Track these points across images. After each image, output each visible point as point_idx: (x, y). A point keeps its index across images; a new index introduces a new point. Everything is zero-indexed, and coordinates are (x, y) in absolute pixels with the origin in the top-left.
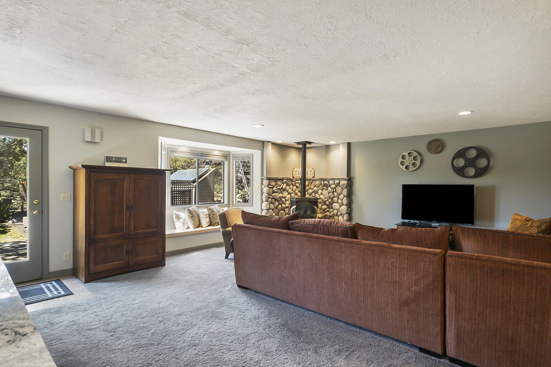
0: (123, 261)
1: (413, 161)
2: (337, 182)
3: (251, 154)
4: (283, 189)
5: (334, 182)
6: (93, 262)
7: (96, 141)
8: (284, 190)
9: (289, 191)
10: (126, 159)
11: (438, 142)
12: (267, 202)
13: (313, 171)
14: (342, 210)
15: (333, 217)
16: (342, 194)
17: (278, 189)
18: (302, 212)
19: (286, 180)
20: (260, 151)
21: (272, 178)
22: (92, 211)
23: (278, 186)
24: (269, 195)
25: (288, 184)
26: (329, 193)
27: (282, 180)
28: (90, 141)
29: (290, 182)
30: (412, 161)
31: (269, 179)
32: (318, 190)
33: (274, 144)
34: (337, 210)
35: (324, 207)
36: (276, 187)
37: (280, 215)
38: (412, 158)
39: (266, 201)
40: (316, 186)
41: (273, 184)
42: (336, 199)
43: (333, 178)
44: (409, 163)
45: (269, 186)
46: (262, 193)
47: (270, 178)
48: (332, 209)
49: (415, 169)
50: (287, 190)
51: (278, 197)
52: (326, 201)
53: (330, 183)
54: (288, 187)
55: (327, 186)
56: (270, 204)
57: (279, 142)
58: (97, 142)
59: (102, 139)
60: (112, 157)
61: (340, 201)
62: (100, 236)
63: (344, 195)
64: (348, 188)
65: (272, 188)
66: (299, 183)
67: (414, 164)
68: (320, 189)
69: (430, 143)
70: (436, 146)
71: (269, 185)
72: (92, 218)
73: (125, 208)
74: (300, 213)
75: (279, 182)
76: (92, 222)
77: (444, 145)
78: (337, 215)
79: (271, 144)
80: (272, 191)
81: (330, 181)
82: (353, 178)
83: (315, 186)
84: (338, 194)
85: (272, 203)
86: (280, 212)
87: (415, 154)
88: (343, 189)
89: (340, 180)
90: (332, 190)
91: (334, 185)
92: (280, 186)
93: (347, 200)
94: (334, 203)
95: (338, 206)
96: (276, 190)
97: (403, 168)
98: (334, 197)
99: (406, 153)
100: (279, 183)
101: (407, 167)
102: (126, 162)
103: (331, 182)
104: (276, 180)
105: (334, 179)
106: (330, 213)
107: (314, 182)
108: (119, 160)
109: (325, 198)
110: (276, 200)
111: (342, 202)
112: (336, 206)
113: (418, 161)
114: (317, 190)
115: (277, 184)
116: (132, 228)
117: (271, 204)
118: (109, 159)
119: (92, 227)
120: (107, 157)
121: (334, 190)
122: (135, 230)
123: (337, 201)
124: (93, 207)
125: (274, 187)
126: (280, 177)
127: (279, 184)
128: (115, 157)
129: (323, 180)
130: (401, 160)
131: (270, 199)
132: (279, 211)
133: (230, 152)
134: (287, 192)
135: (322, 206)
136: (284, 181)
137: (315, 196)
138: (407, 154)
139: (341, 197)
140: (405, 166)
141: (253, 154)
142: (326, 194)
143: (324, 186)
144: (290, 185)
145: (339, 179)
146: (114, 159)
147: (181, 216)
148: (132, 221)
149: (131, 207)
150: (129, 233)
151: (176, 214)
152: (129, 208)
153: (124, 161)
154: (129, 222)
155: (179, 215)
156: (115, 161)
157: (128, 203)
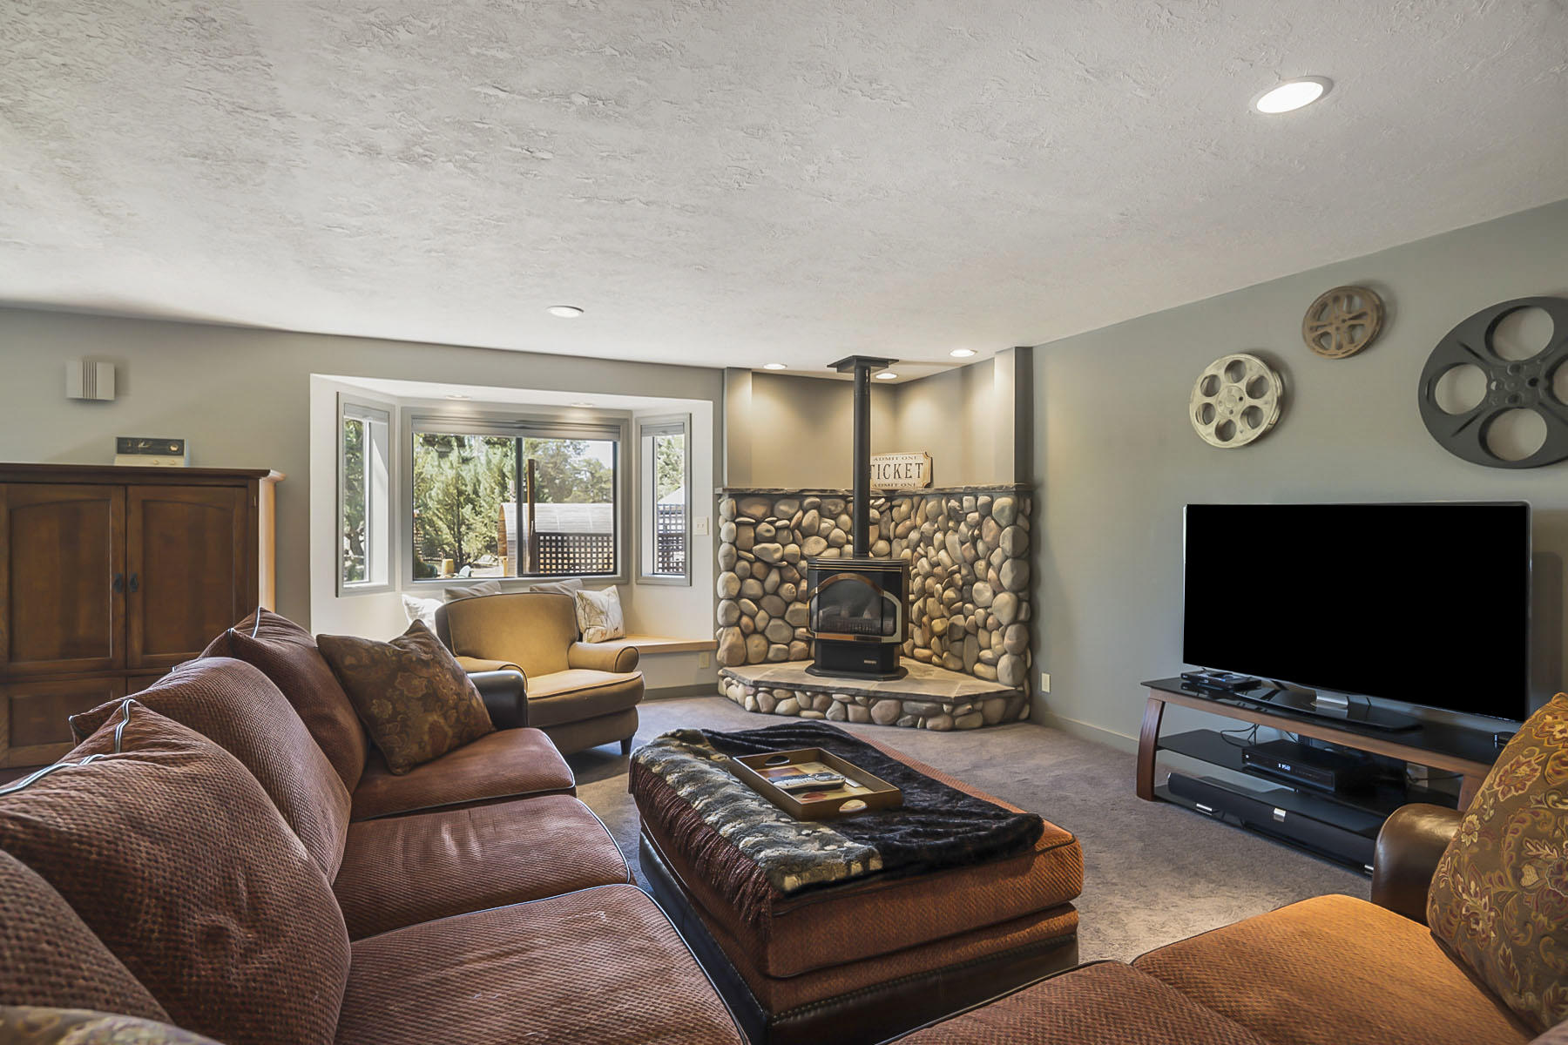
1: (1249, 401)
2: (983, 499)
3: (686, 414)
4: (804, 527)
5: (977, 499)
6: (5, 737)
7: (98, 398)
8: (807, 533)
9: (832, 535)
10: (181, 443)
11: (1357, 300)
12: (732, 574)
13: (927, 465)
14: (999, 611)
15: (976, 635)
16: (999, 546)
17: (777, 529)
18: (844, 613)
19: (817, 496)
20: (712, 402)
21: (748, 492)
22: (2, 593)
23: (779, 520)
24: (737, 549)
25: (827, 513)
26: (963, 543)
27: (799, 496)
28: (82, 397)
29: (836, 505)
30: (1241, 399)
31: (738, 496)
32: (935, 532)
33: (759, 375)
34: (986, 608)
35: (950, 594)
36: (771, 523)
37: (791, 617)
38: (1243, 385)
39: (727, 571)
40: (930, 517)
41: (758, 510)
42: (981, 565)
43: (972, 486)
44: (1231, 412)
45: (737, 520)
46: (718, 542)
47: (742, 490)
48: (972, 602)
49: (1254, 434)
50: (826, 534)
51: (777, 556)
52: (954, 572)
53: (964, 505)
54: (827, 524)
55: (957, 516)
56: (742, 579)
57: (774, 367)
58: (100, 399)
59: (117, 392)
60: (136, 441)
61: (992, 574)
63: (1003, 550)
64: (1022, 522)
65: (754, 526)
66: (881, 506)
67: (1252, 414)
68: (939, 530)
69: (1320, 309)
70: (1344, 321)
71: (739, 514)
72: (2, 612)
73: (114, 585)
74: (839, 615)
75: (785, 504)
76: (2, 625)
77: (1388, 309)
78: (985, 627)
79: (750, 376)
80: (753, 535)
81: (965, 498)
82: (1041, 485)
83: (927, 519)
84: (989, 549)
85: (752, 576)
86: (791, 608)
87: (1255, 368)
88: (1001, 528)
89: (994, 495)
90: (970, 533)
91: (976, 514)
92: (790, 520)
93: (1012, 571)
94: (977, 580)
95: (988, 594)
96: (768, 531)
97: (1207, 432)
98: (977, 558)
99: (1219, 369)
100: (783, 507)
101: (1224, 432)
102: (180, 453)
103: (968, 501)
104: (771, 498)
105: (974, 492)
106: (966, 618)
107: (924, 502)
108: (159, 446)
109: (953, 561)
110: (769, 566)
111: (999, 579)
112: (982, 590)
113: (1266, 397)
114: (931, 532)
115: (776, 513)
116: (136, 645)
117: (750, 581)
118: (125, 445)
120: (120, 440)
121: (976, 532)
122: (146, 650)
123: (984, 575)
124: (3, 580)
125: (759, 522)
126: (788, 488)
127: (785, 513)
128: (146, 441)
129: (944, 494)
130: (1199, 399)
131: (745, 563)
132: (788, 604)
133: (630, 412)
134: (826, 538)
135: (944, 590)
136: (808, 500)
137: (927, 553)
138: (1221, 373)
139: (996, 558)
140: (1214, 424)
141: (691, 415)
142: (953, 545)
143: (949, 518)
144: (839, 514)
145: (987, 489)
146: (141, 445)
147: (424, 612)
148: (136, 625)
149: (132, 582)
150: (126, 662)
151: (407, 605)
152: (123, 585)
153: (173, 449)
154: (127, 626)
155: (417, 608)
156: (145, 452)
157: (121, 571)
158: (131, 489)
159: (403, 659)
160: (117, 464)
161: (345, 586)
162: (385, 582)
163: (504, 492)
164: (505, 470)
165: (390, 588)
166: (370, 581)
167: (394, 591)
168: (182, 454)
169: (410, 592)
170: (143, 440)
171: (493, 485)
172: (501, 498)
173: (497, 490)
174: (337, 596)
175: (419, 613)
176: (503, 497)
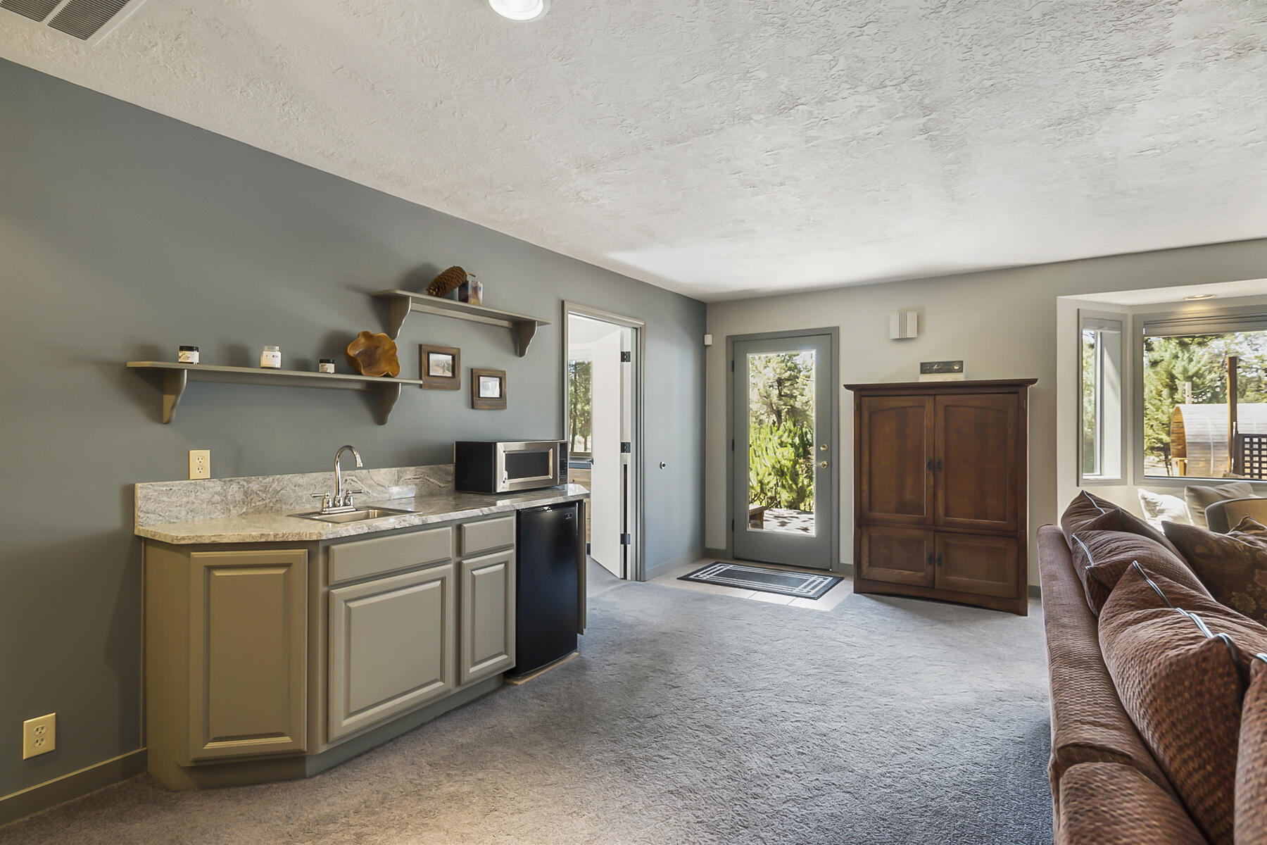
0: (922, 574)
6: (867, 559)
7: (907, 337)
10: (961, 363)
22: (865, 467)
28: (898, 337)
58: (910, 337)
59: (919, 329)
60: (932, 364)
62: (878, 514)
72: (865, 478)
73: (927, 467)
76: (865, 487)
102: (961, 371)
108: (946, 367)
116: (941, 510)
118: (926, 368)
119: (865, 495)
120: (923, 365)
122: (946, 514)
124: (866, 459)
128: (938, 363)
146: (935, 367)
147: (1161, 508)
148: (940, 495)
149: (939, 463)
150: (934, 520)
151: (1145, 499)
152: (933, 466)
153: (956, 368)
154: (935, 495)
155: (1156, 503)
156: (938, 371)
157: (932, 456)
158: (937, 397)
159: (1257, 555)
160: (920, 381)
161: (1084, 477)
162: (1119, 477)
163: (1174, 394)
164: (1174, 372)
165: (1122, 482)
166: (1101, 475)
167: (1127, 485)
168: (962, 371)
169: (1145, 487)
170: (936, 363)
171: (1160, 387)
172: (1170, 400)
173: (1165, 392)
174: (1078, 486)
175: (1158, 508)
176: (1173, 398)
